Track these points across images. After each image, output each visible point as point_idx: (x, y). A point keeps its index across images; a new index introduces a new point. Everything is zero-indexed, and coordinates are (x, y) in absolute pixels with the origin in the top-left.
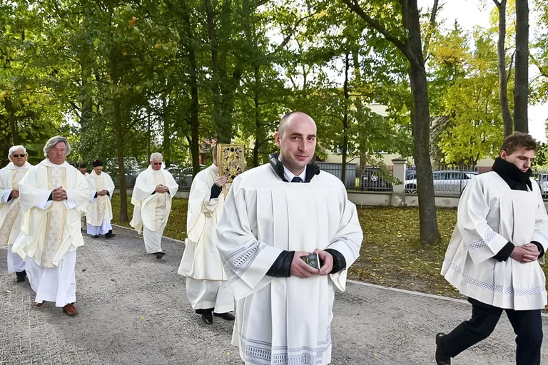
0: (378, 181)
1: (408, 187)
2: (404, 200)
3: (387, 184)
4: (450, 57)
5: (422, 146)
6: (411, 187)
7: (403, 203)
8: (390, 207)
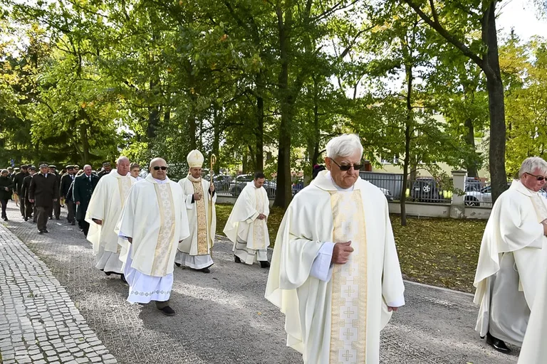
0: (430, 192)
1: (468, 199)
2: (463, 212)
3: (439, 196)
4: (508, 67)
5: (498, 159)
6: (471, 200)
7: (462, 215)
8: (448, 219)
